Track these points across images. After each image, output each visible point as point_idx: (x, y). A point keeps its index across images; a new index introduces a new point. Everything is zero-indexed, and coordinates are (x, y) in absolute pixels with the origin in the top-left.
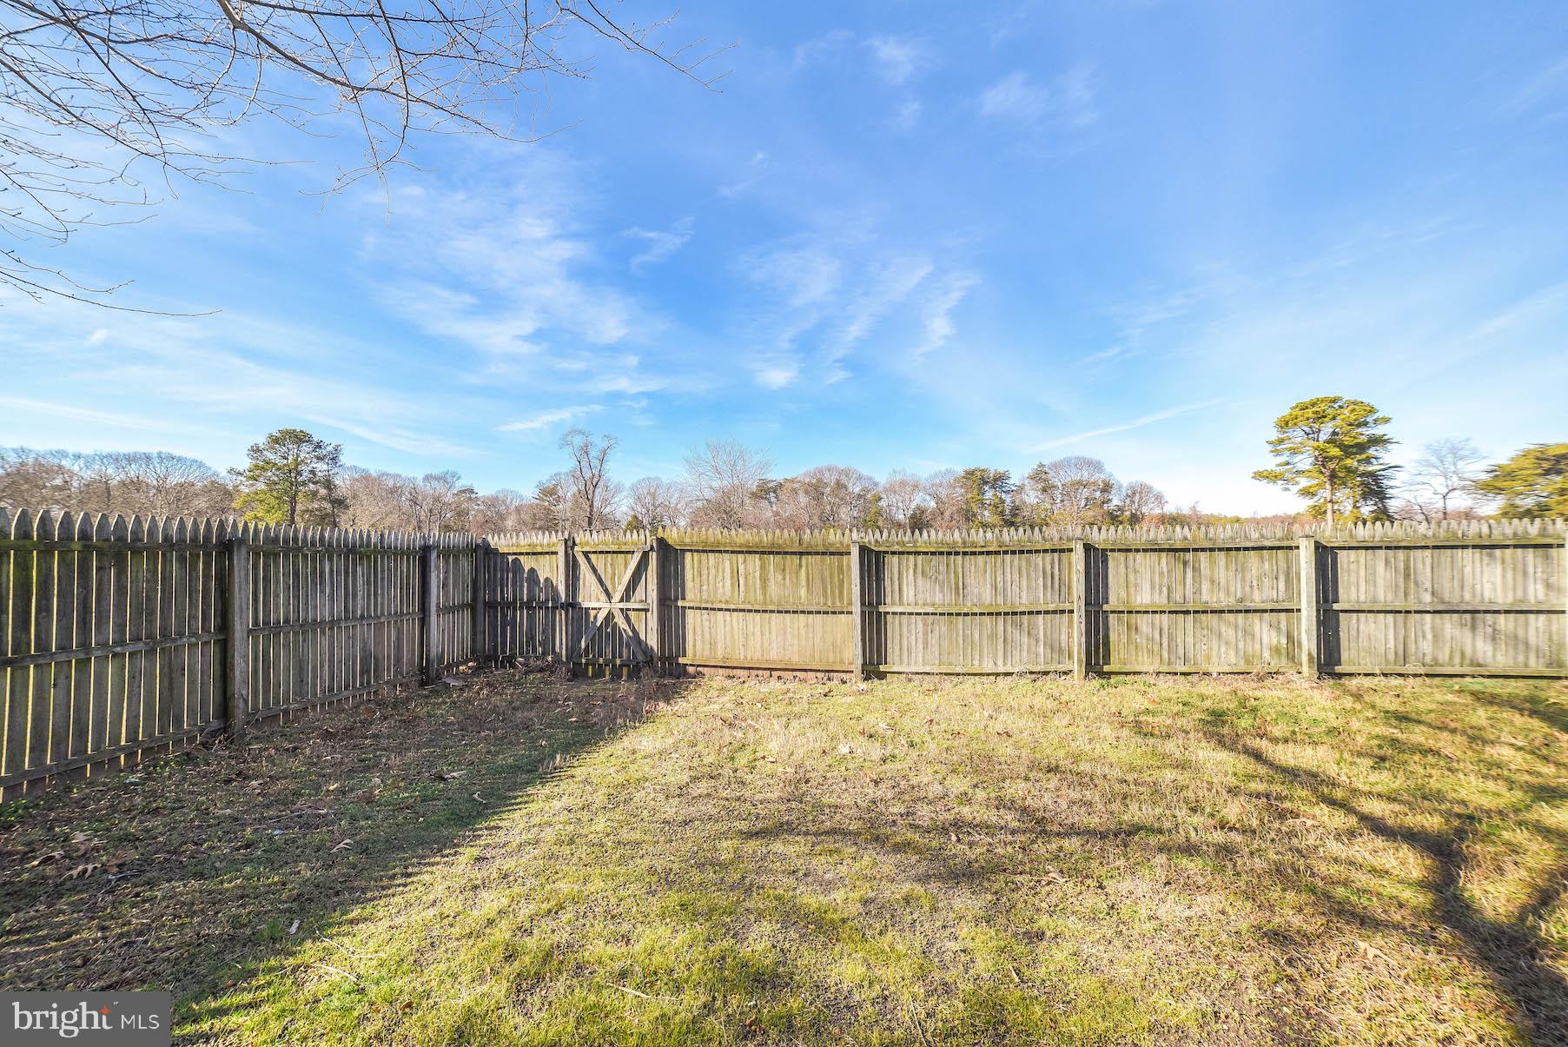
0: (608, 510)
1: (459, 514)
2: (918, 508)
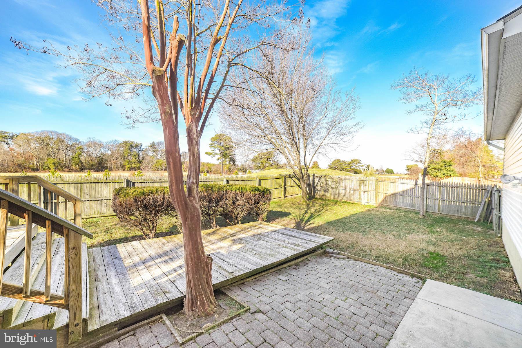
2: (102, 154)
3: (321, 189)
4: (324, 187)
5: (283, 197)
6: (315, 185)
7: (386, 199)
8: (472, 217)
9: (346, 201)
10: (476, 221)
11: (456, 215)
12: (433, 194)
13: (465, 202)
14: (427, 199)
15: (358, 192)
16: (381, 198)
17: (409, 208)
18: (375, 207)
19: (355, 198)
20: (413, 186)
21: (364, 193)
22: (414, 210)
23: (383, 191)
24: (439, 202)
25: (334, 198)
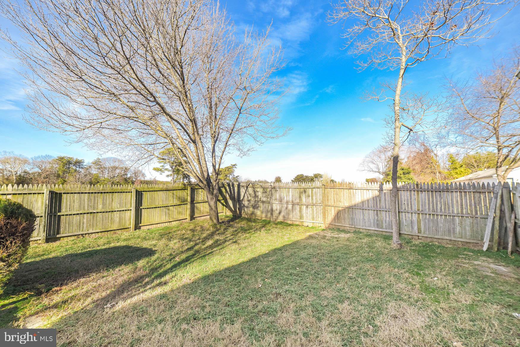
3: (248, 204)
4: (252, 202)
5: (188, 218)
6: (242, 198)
7: (338, 216)
8: (475, 241)
9: (282, 221)
10: (485, 249)
11: (447, 238)
12: (408, 205)
13: (459, 215)
14: (399, 212)
15: (298, 206)
16: (332, 213)
17: (373, 229)
18: (323, 230)
19: (294, 217)
20: (377, 193)
21: (307, 207)
22: (381, 233)
23: (333, 204)
24: (419, 217)
25: (266, 216)
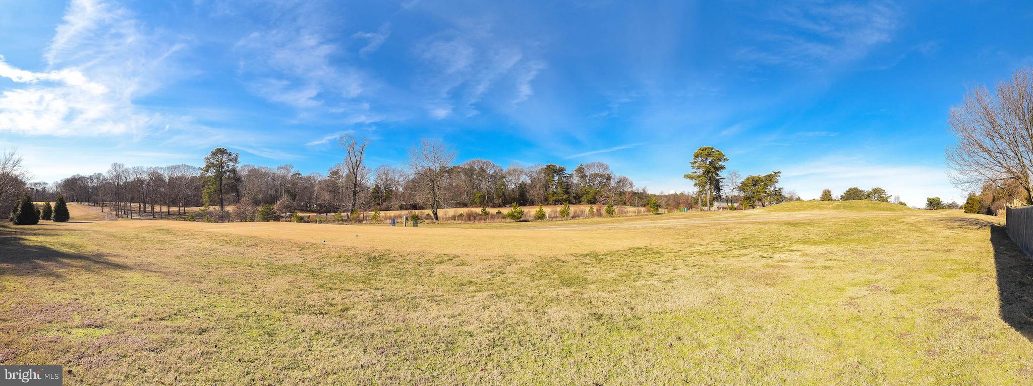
0: (364, 182)
1: (293, 185)
2: (523, 182)
